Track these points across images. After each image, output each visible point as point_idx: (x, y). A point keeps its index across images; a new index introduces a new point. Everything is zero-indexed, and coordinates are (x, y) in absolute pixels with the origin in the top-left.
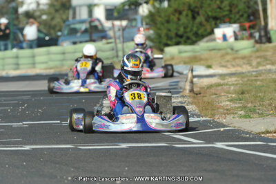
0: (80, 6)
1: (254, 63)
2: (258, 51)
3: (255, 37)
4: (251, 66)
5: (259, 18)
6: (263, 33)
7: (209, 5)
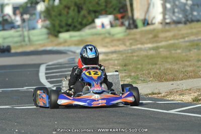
1: (128, 44)
3: (125, 25)
6: (131, 22)
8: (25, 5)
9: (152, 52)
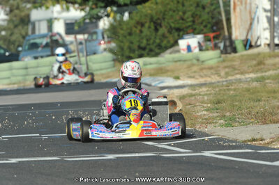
1: (223, 73)
2: (224, 61)
3: (219, 48)
4: (219, 76)
5: (223, 28)
6: (228, 43)
7: (172, 16)
8: (82, 20)
9: (255, 84)
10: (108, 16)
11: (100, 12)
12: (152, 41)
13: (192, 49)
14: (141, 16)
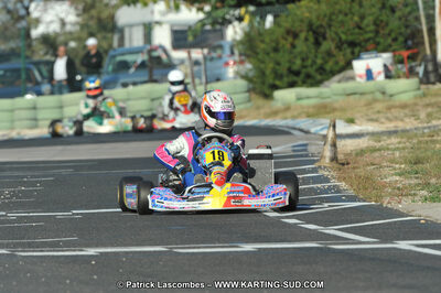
0: (131, 26)
1: (423, 115)
2: (424, 95)
3: (417, 74)
4: (418, 119)
5: (423, 43)
6: (430, 68)
8: (199, 25)
10: (240, 19)
11: (227, 13)
12: (309, 62)
13: (374, 76)
14: (294, 21)
